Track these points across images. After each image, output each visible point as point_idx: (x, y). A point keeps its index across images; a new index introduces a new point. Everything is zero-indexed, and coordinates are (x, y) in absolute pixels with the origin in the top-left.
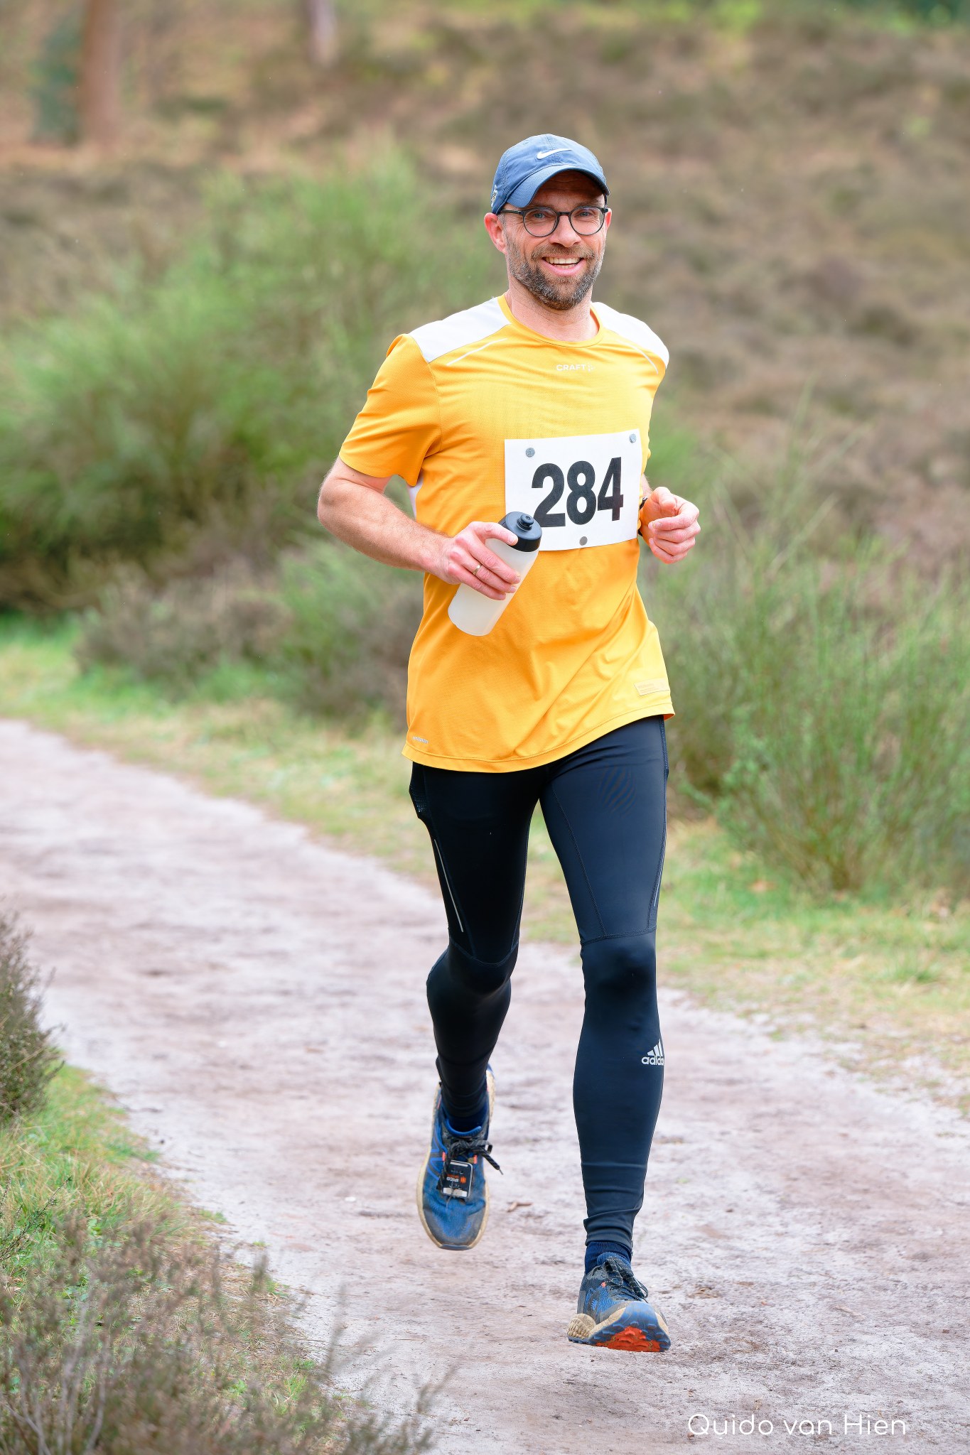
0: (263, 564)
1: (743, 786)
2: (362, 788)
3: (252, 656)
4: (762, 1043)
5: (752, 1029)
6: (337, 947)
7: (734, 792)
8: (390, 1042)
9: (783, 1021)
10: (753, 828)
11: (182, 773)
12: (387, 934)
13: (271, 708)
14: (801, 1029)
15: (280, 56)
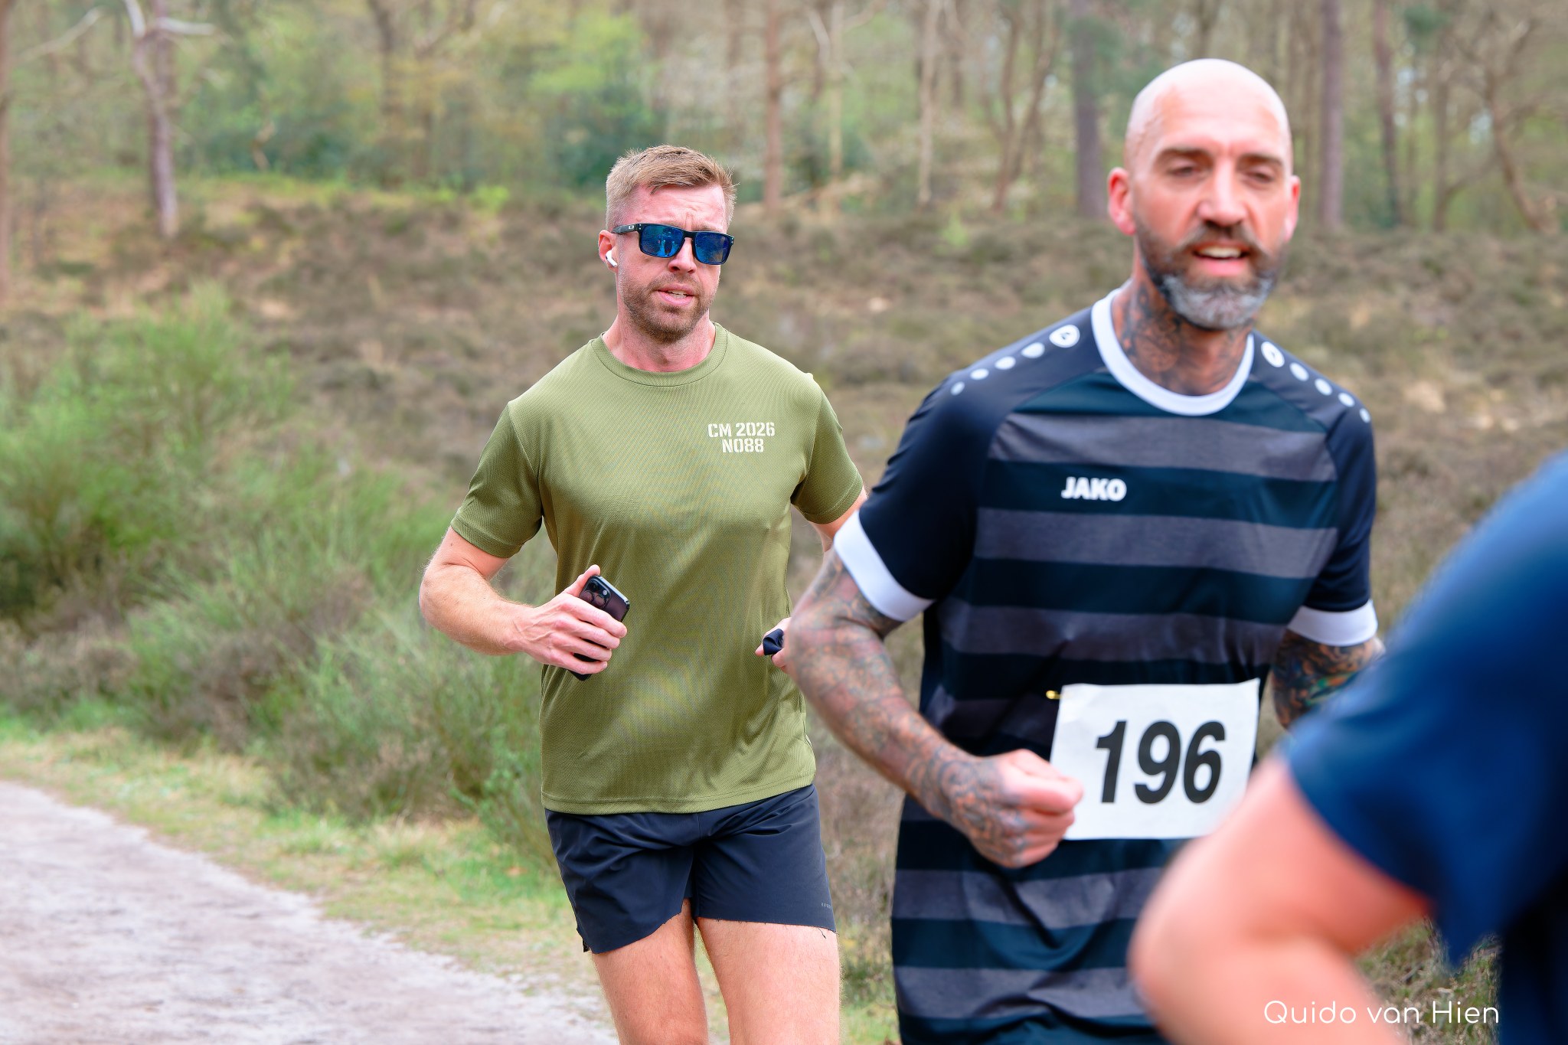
0: (115, 620)
1: (500, 791)
2: (194, 797)
3: (106, 693)
4: (517, 998)
5: (510, 987)
6: (171, 925)
7: (493, 795)
8: (215, 1002)
9: (533, 979)
10: (509, 824)
11: (48, 787)
12: (212, 913)
13: (120, 734)
14: (549, 986)
15: (134, 231)
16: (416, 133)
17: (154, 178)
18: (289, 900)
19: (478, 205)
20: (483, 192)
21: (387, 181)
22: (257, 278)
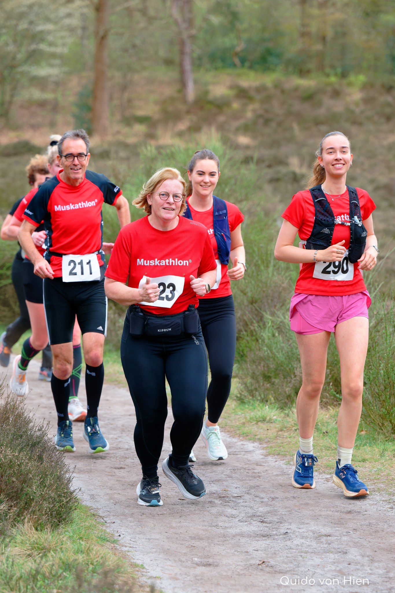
15: (172, 99)
16: (318, 47)
17: (182, 72)
19: (350, 84)
20: (352, 78)
21: (303, 73)
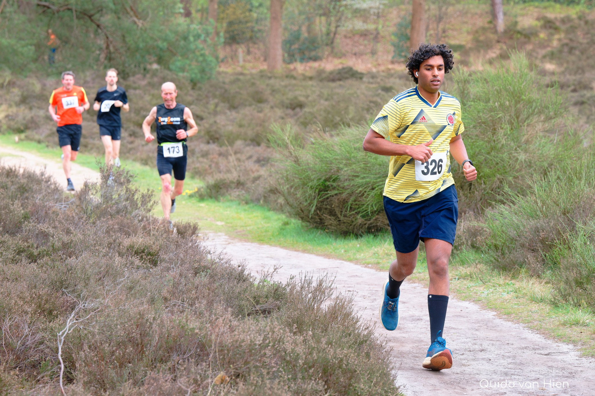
0: (479, 213)
2: (517, 297)
3: (475, 248)
13: (481, 266)
17: (493, 5)
18: (564, 347)
22: (542, 52)
